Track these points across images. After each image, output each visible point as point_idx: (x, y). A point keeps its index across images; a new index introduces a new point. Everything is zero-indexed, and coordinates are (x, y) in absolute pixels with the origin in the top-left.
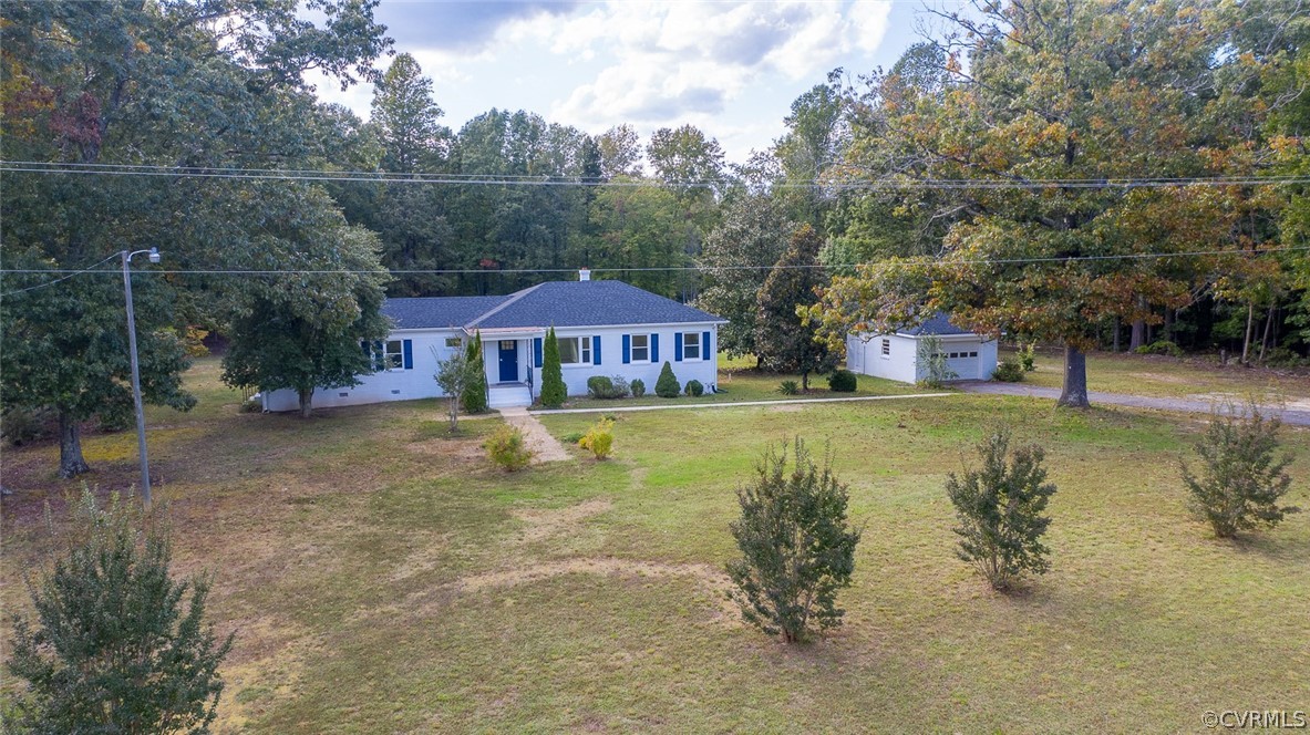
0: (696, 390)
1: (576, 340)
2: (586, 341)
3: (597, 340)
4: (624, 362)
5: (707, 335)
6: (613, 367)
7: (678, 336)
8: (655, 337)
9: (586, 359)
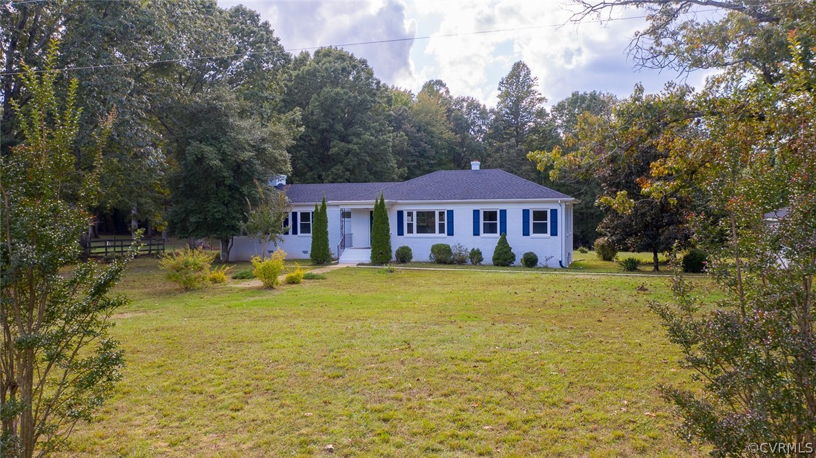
0: (531, 261)
1: (433, 213)
2: (441, 214)
3: (451, 213)
4: (474, 235)
5: (554, 212)
6: (464, 238)
7: (526, 212)
8: (503, 212)
9: (442, 231)
